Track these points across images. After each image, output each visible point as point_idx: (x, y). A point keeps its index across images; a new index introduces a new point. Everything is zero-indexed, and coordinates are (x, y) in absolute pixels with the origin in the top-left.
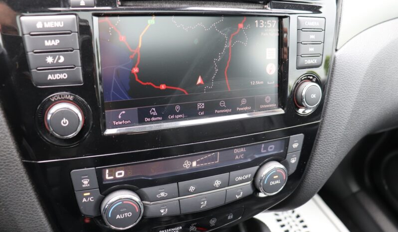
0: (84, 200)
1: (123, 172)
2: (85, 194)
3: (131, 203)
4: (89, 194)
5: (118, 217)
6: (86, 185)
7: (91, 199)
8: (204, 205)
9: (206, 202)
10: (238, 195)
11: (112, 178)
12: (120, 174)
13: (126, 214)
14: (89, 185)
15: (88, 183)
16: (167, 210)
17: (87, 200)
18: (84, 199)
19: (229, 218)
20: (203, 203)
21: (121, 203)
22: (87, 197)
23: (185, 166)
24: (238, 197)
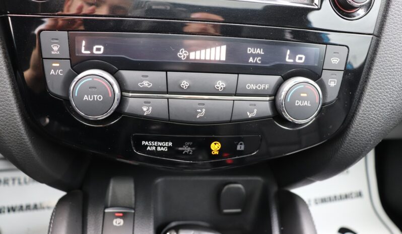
0: (52, 72)
1: (102, 48)
2: (54, 65)
3: (103, 83)
4: (58, 65)
5: (86, 98)
6: (56, 53)
7: (59, 72)
8: (201, 114)
9: (204, 110)
10: (250, 113)
11: (88, 52)
12: (99, 50)
13: (95, 96)
14: (58, 52)
15: (58, 50)
16: (151, 108)
17: (55, 72)
18: (52, 70)
19: (238, 148)
20: (200, 111)
21: (91, 79)
22: (55, 69)
23: (180, 55)
24: (250, 115)
